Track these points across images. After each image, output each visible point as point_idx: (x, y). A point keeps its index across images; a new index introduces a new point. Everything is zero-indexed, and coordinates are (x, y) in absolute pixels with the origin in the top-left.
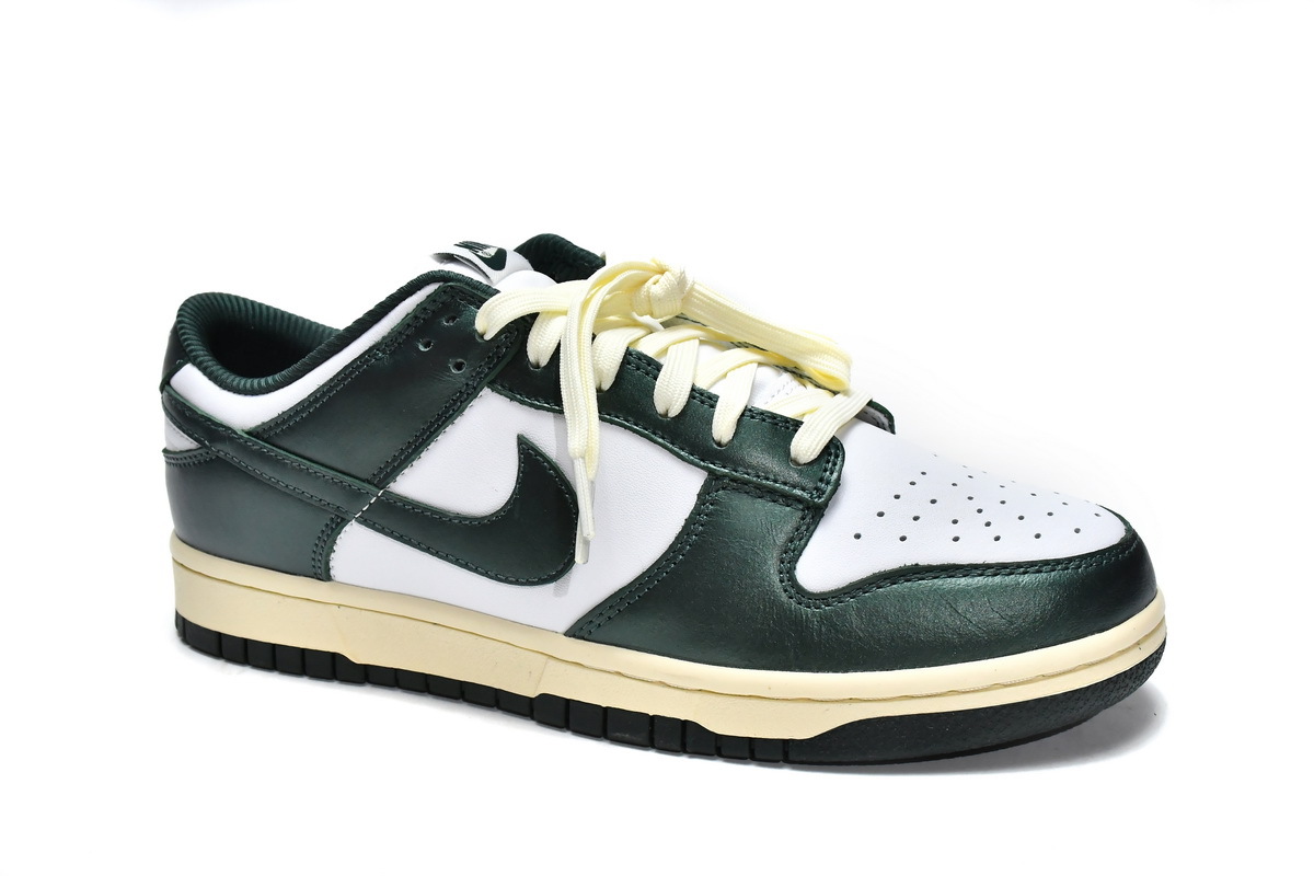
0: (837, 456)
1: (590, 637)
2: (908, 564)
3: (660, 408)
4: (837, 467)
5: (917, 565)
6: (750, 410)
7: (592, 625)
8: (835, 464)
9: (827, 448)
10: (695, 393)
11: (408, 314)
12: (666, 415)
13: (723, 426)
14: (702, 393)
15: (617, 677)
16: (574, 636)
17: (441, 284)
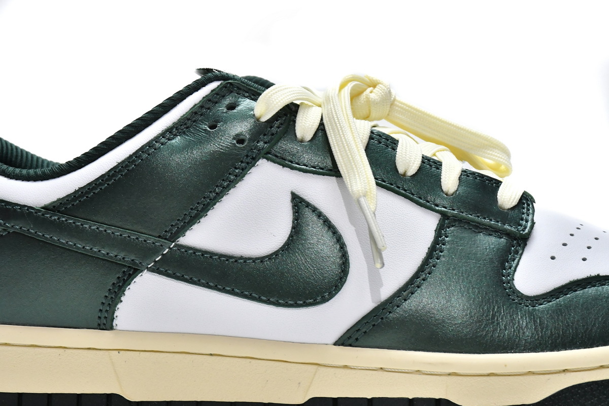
0: (528, 205)
1: (357, 343)
2: (593, 275)
3: (401, 170)
4: (531, 211)
5: (598, 275)
6: (465, 172)
7: (359, 333)
8: (528, 210)
9: (521, 200)
10: (426, 160)
11: (195, 105)
12: (404, 175)
13: (450, 181)
14: (429, 159)
15: (381, 373)
16: (343, 344)
17: (222, 81)
